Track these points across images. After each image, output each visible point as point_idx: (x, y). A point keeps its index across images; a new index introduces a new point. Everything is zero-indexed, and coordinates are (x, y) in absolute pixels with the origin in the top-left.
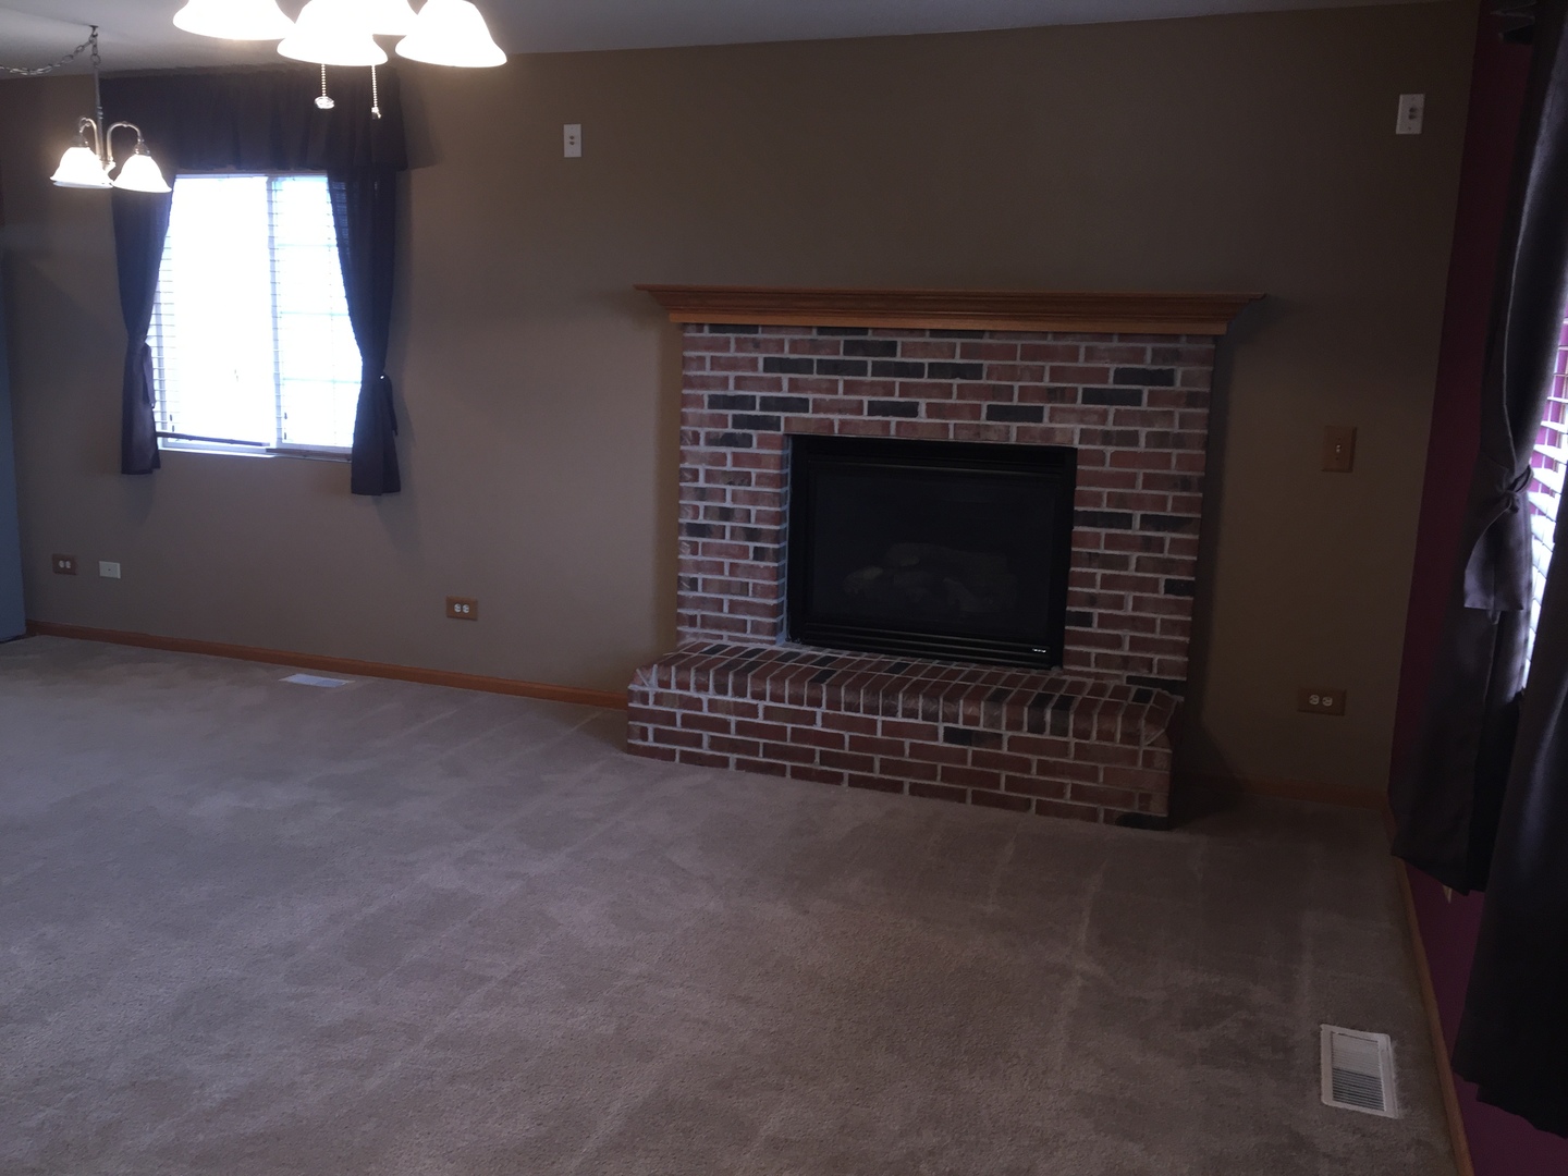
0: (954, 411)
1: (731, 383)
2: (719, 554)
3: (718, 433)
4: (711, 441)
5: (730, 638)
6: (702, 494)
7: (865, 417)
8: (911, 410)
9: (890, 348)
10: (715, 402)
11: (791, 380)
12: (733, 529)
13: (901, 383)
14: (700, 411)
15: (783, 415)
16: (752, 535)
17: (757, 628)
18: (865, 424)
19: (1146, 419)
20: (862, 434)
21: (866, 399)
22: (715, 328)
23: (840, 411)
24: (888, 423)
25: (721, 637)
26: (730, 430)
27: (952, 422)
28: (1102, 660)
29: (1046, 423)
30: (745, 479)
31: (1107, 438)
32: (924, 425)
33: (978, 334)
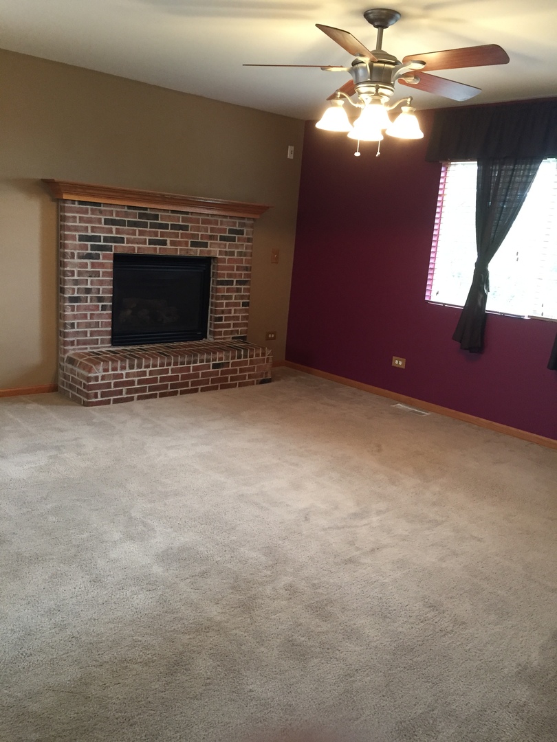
0: (179, 243)
1: (89, 229)
2: (85, 310)
3: (83, 253)
4: (80, 257)
5: (91, 348)
6: (76, 282)
7: (147, 246)
8: (164, 243)
9: (156, 217)
10: (82, 238)
11: (116, 229)
12: (91, 298)
13: (161, 232)
14: (75, 242)
15: (113, 244)
16: (100, 299)
17: (103, 341)
18: (147, 249)
19: (237, 246)
20: (146, 253)
21: (148, 238)
22: (81, 203)
23: (137, 243)
24: (156, 248)
25: (87, 348)
26: (89, 251)
27: (179, 248)
28: (226, 333)
29: (209, 249)
30: (97, 274)
31: (226, 253)
32: (169, 249)
33: (187, 213)
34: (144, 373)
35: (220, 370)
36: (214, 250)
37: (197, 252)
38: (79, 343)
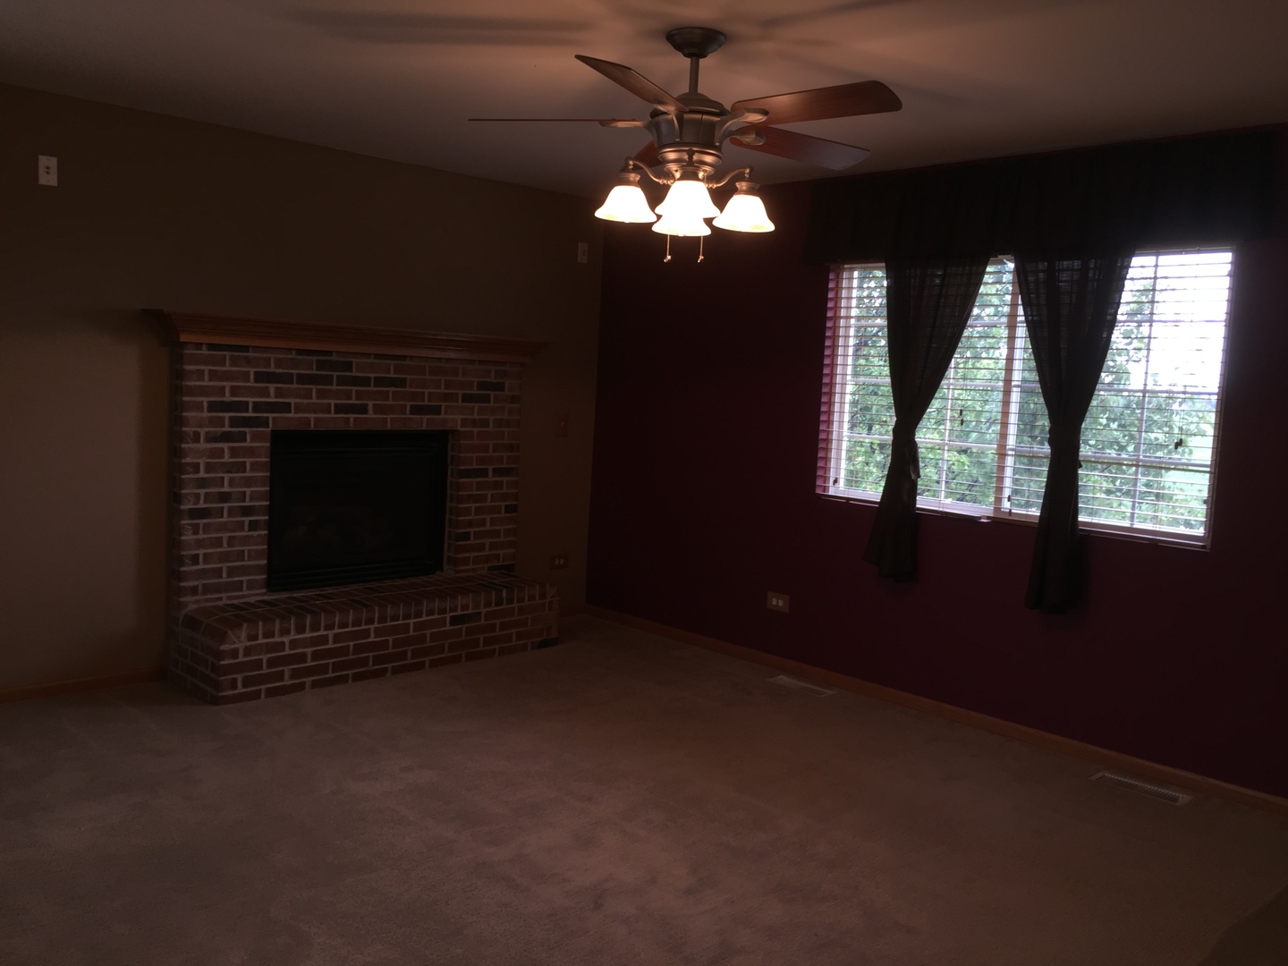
0: (389, 409)
1: (227, 391)
2: (219, 530)
3: (216, 432)
4: (211, 438)
5: (229, 598)
6: (202, 483)
7: (333, 415)
8: (363, 409)
9: (348, 366)
10: (213, 407)
11: (276, 388)
12: (230, 509)
13: (356, 391)
14: (199, 414)
15: (271, 415)
16: (247, 511)
17: (251, 585)
18: (334, 420)
19: (493, 411)
20: (330, 427)
21: (333, 402)
22: (212, 347)
23: (315, 412)
24: (349, 419)
25: (221, 599)
26: (227, 429)
27: (389, 417)
28: (476, 560)
30: (242, 467)
32: (372, 418)
33: (404, 358)
34: (324, 640)
35: (464, 626)
36: (453, 418)
37: (423, 422)
38: (207, 589)
